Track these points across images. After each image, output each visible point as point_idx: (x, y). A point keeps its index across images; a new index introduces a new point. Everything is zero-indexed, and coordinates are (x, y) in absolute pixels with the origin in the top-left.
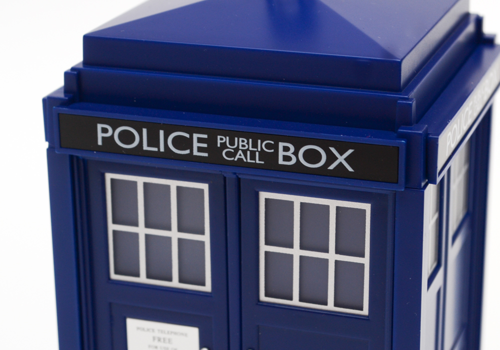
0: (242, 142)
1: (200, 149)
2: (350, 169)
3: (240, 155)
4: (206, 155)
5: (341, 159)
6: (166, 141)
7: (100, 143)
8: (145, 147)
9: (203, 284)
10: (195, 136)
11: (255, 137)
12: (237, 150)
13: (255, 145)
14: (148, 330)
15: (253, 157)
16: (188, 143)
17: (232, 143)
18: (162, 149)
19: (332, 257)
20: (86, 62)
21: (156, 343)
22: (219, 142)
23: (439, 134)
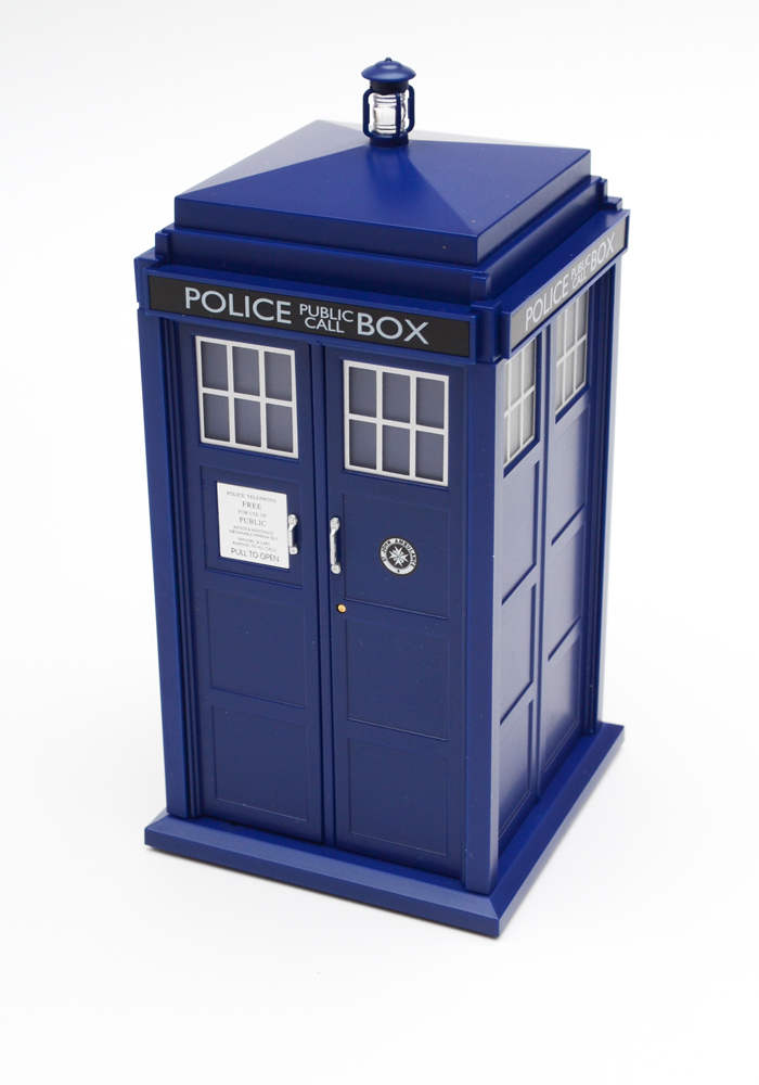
0: (323, 311)
1: (283, 317)
2: (425, 342)
3: (321, 324)
4: (289, 322)
5: (416, 331)
6: (251, 307)
7: (188, 306)
8: (232, 313)
9: (292, 451)
10: (279, 303)
11: (336, 307)
12: (318, 318)
13: (335, 315)
14: (238, 495)
15: (334, 326)
16: (271, 310)
17: (314, 312)
18: (248, 315)
19: (413, 427)
20: (177, 224)
21: (246, 508)
22: (302, 310)
23: (511, 310)
